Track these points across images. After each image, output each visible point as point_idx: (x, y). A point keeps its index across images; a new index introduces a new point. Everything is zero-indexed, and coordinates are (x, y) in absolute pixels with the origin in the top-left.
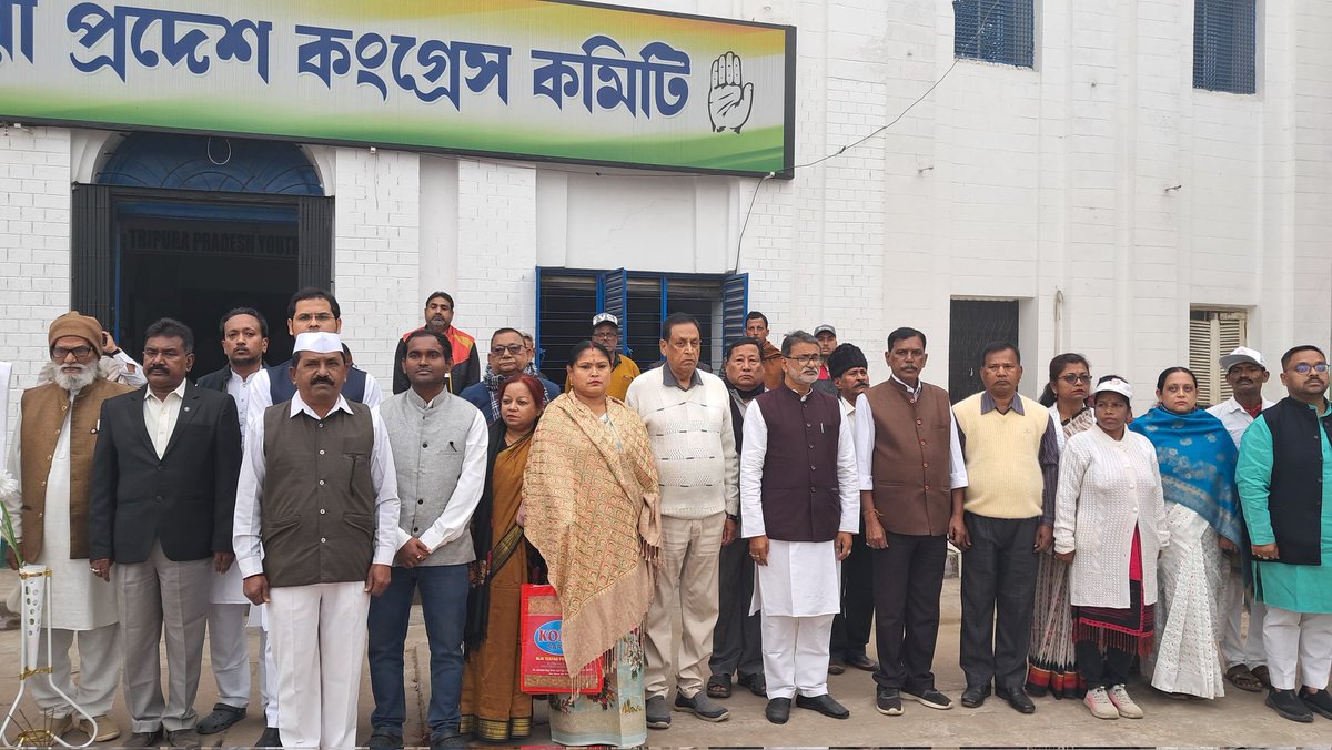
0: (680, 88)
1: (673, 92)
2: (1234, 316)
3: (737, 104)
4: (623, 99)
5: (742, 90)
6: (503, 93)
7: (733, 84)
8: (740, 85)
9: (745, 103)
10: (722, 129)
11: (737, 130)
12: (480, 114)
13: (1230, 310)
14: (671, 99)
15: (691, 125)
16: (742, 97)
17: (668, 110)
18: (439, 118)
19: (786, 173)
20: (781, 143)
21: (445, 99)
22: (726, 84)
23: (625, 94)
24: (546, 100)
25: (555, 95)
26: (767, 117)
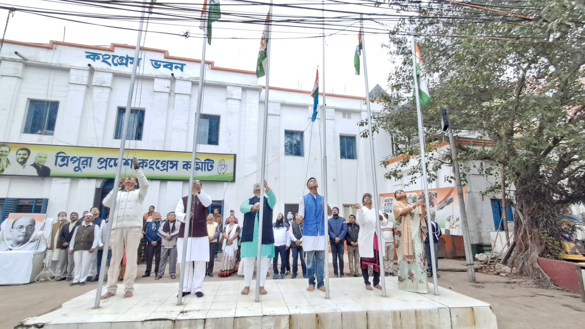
0: (212, 166)
6: (176, 169)
8: (224, 165)
9: (225, 168)
10: (220, 173)
11: (224, 173)
12: (172, 173)
14: (210, 168)
15: (214, 173)
17: (209, 170)
18: (164, 174)
19: (234, 181)
20: (233, 175)
21: (165, 171)
22: (221, 165)
23: (201, 168)
24: (185, 170)
25: (187, 169)
26: (230, 170)
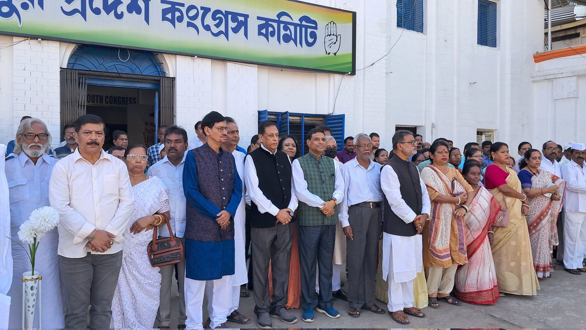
0: (313, 35)
1: (311, 37)
2: (490, 134)
3: (335, 43)
4: (292, 39)
5: (337, 37)
6: (246, 34)
7: (333, 35)
8: (336, 35)
9: (338, 43)
10: (329, 53)
11: (335, 54)
12: (236, 43)
13: (489, 131)
14: (310, 40)
15: (317, 52)
16: (337, 41)
17: (310, 45)
18: (220, 44)
19: (353, 73)
20: (351, 60)
21: (222, 36)
22: (331, 35)
23: (293, 37)
24: (263, 38)
25: (266, 36)
26: (346, 49)
